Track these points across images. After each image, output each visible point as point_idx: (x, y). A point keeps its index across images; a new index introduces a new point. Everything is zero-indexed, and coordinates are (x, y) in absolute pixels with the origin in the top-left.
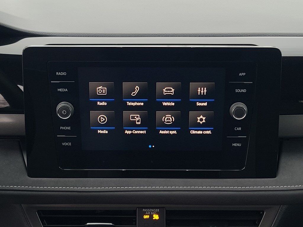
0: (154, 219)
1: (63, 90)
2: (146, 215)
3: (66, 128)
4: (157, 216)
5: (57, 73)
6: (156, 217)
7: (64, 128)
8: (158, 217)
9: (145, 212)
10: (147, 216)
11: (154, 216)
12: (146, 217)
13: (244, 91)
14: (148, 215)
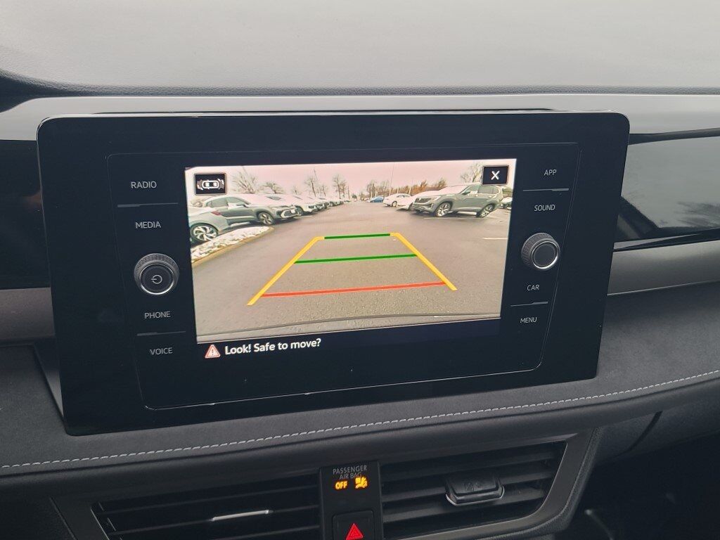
0: (357, 487)
1: (150, 225)
2: (340, 481)
3: (158, 315)
4: (364, 479)
5: (133, 185)
6: (361, 482)
7: (154, 315)
8: (366, 482)
9: (339, 475)
10: (342, 483)
11: (358, 480)
12: (340, 485)
13: (550, 208)
14: (344, 480)
